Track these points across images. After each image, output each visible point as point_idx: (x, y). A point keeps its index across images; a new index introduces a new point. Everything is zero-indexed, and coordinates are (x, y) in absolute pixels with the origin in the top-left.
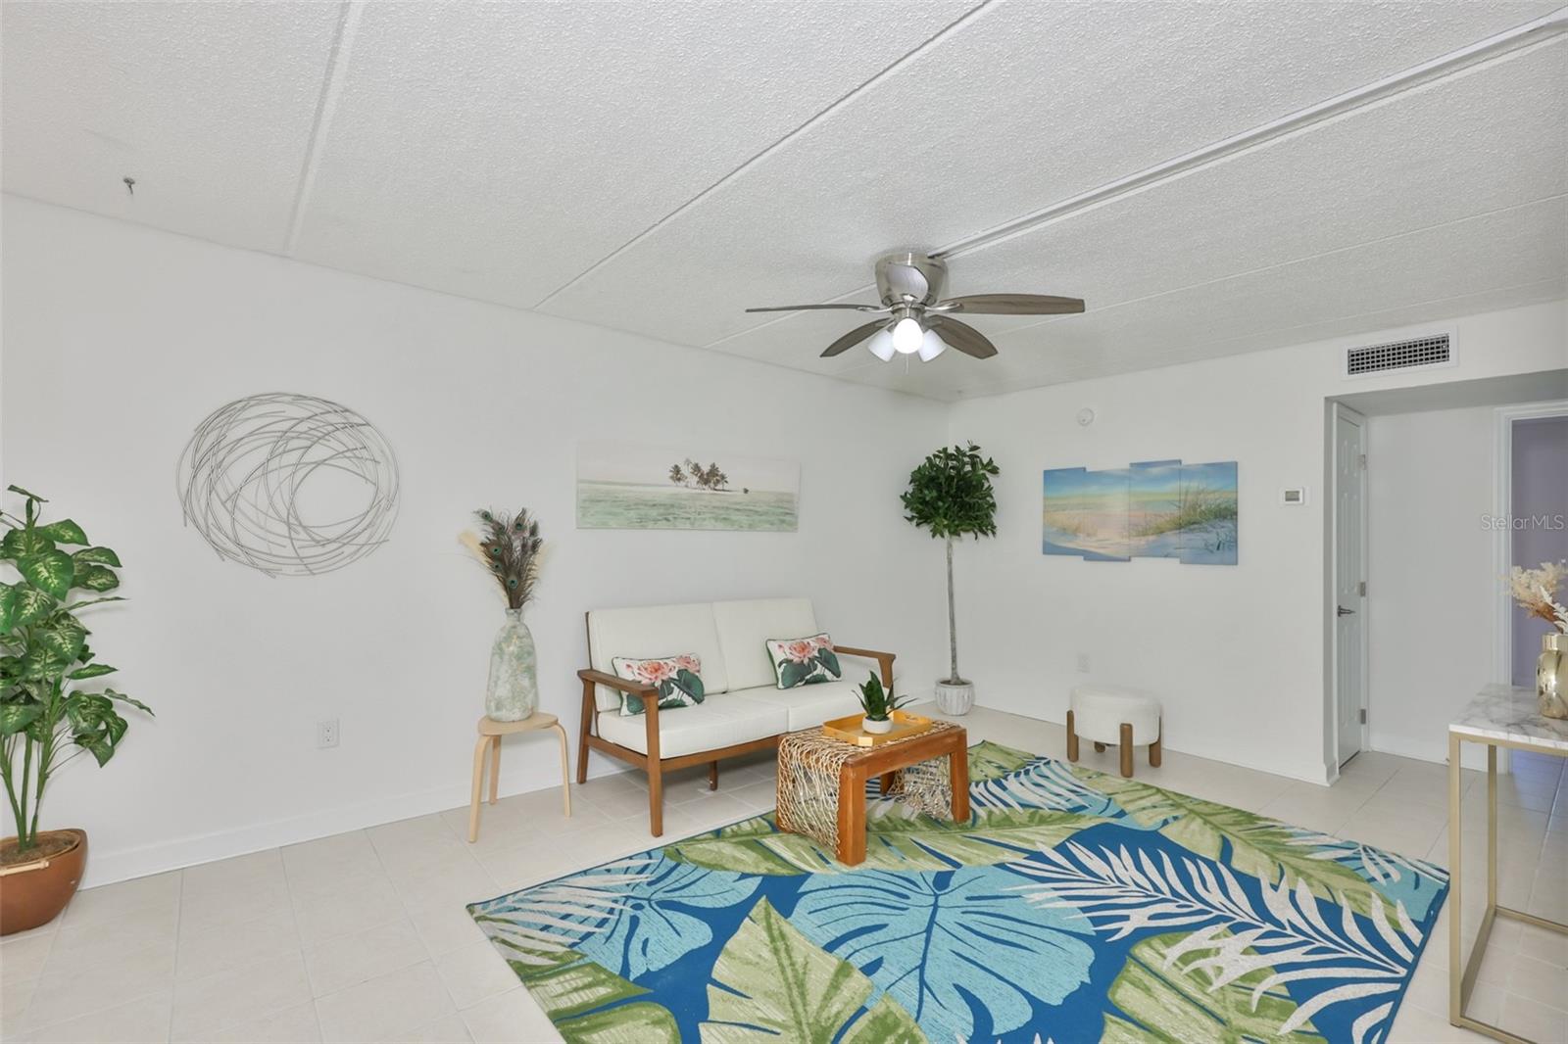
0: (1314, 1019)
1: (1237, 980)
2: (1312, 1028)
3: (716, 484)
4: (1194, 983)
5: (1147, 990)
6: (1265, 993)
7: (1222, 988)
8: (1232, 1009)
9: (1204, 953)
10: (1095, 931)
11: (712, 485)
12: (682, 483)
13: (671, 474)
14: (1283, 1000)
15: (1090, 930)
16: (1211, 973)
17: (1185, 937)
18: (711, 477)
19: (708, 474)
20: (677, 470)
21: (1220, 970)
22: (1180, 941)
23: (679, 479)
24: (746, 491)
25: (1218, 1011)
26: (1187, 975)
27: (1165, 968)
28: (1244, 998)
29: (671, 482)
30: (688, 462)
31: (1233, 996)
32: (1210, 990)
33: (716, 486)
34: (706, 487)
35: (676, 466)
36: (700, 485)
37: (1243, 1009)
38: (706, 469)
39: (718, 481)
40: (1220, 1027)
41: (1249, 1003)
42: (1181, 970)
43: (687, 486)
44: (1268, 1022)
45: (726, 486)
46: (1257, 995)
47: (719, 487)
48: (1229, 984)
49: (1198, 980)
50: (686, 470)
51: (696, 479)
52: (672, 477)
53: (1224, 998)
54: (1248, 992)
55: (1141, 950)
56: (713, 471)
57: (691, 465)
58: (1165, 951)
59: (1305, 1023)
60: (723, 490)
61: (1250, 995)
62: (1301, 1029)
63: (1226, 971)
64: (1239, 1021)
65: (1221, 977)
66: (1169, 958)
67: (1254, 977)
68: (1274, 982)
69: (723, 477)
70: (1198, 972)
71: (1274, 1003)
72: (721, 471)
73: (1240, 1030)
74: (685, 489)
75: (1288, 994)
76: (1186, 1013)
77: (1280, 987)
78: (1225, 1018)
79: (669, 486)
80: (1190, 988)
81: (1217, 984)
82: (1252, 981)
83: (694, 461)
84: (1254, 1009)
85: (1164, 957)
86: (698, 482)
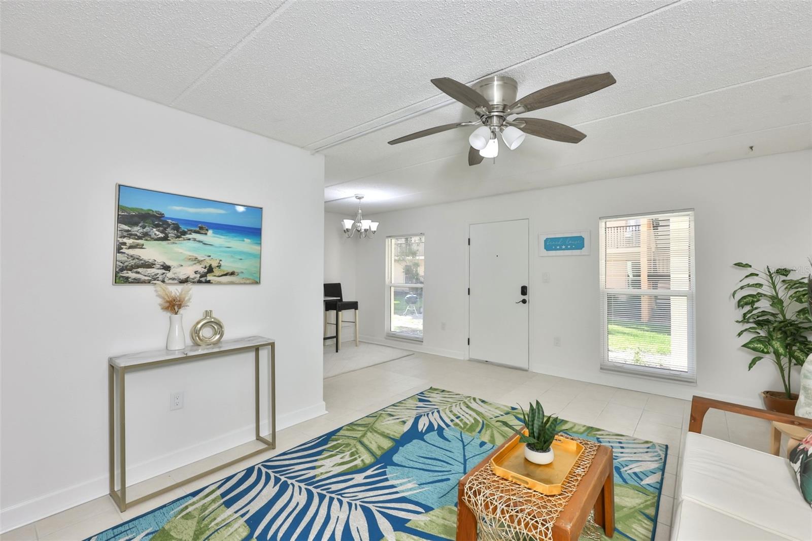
0: (327, 444)
1: (339, 455)
4: (358, 452)
5: (380, 447)
6: (333, 451)
7: (348, 451)
8: (352, 445)
10: (386, 468)
15: (389, 469)
16: (347, 456)
17: (344, 470)
26: (358, 454)
27: (365, 456)
40: (362, 440)
44: (343, 442)
46: (337, 450)
48: (344, 453)
49: (355, 453)
53: (351, 448)
54: (340, 451)
55: (370, 462)
58: (359, 463)
62: (334, 441)
64: (353, 442)
66: (360, 460)
70: (352, 456)
76: (371, 442)
77: (324, 454)
78: (358, 442)
80: (361, 450)
84: (344, 445)
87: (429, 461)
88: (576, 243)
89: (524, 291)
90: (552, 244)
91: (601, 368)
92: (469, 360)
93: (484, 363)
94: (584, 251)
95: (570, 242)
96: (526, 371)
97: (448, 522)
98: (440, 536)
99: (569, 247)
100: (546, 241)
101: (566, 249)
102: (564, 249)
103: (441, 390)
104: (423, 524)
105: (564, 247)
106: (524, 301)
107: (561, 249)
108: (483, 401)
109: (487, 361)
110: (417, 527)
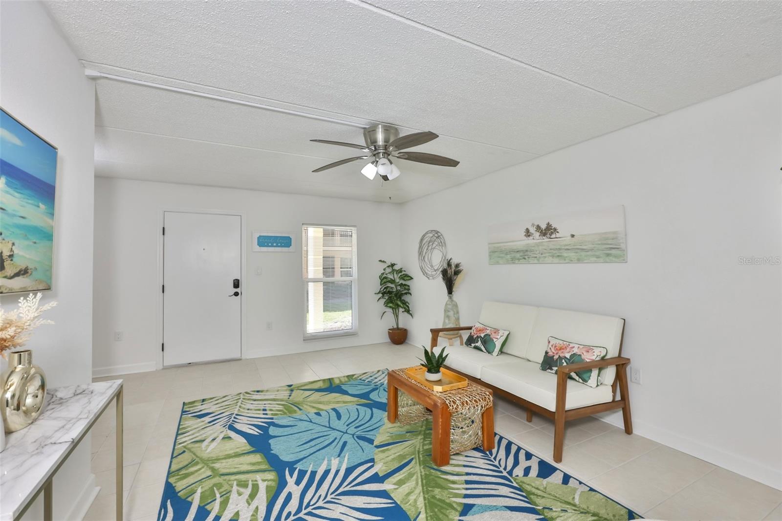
0: (191, 503)
1: (230, 495)
2: (189, 499)
3: (551, 235)
4: (243, 480)
5: (253, 464)
6: (215, 500)
7: (232, 487)
8: (222, 481)
9: (252, 496)
10: (296, 468)
11: (548, 236)
12: (531, 238)
13: (525, 233)
14: (207, 502)
15: (299, 466)
16: (242, 490)
17: (267, 497)
18: (548, 231)
19: (545, 229)
20: (527, 231)
21: (240, 494)
22: (267, 493)
23: (529, 236)
24: (573, 236)
25: (226, 477)
26: (248, 481)
27: (258, 476)
28: (221, 490)
29: (525, 238)
30: (533, 225)
31: (226, 487)
32: (235, 483)
33: (551, 236)
34: (544, 238)
35: (527, 229)
36: (541, 237)
37: (219, 486)
38: (543, 227)
39: (552, 233)
40: (221, 473)
41: (218, 489)
42: (252, 481)
43: (533, 239)
44: (206, 488)
45: (558, 235)
46: (218, 495)
47: (553, 236)
48: (230, 491)
49: (242, 483)
50: (532, 230)
51: (538, 234)
52: (525, 235)
53: (228, 483)
54: (223, 494)
55: (274, 476)
56: (549, 227)
57: (535, 226)
58: (266, 483)
59: (193, 500)
60: (556, 238)
61: (220, 493)
62: (193, 495)
63: (237, 495)
64: (217, 480)
65: (236, 491)
66: (261, 481)
67: (224, 504)
68: (215, 508)
69: (555, 229)
70: (246, 486)
71: (209, 498)
72: (554, 226)
73: (214, 477)
74: (533, 240)
75: (206, 507)
76: (235, 468)
77: (211, 509)
78: (222, 477)
79: (524, 240)
80: (242, 477)
81: (235, 488)
82: (224, 500)
83: (536, 224)
84: (215, 488)
85: (264, 480)
86: (540, 236)
87: (312, 443)
88: (285, 242)
89: (236, 284)
90: (264, 241)
91: (304, 340)
92: (163, 369)
93: (187, 366)
94: (291, 249)
95: (280, 241)
96: (240, 360)
97: (391, 457)
98: (401, 464)
99: (279, 244)
100: (259, 238)
101: (277, 246)
102: (275, 246)
103: (201, 400)
104: (385, 468)
105: (275, 244)
106: (236, 294)
107: (272, 246)
108: (258, 391)
109: (190, 363)
110: (386, 471)
